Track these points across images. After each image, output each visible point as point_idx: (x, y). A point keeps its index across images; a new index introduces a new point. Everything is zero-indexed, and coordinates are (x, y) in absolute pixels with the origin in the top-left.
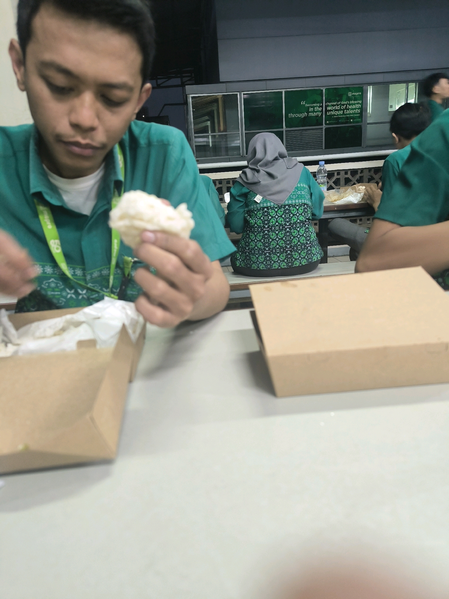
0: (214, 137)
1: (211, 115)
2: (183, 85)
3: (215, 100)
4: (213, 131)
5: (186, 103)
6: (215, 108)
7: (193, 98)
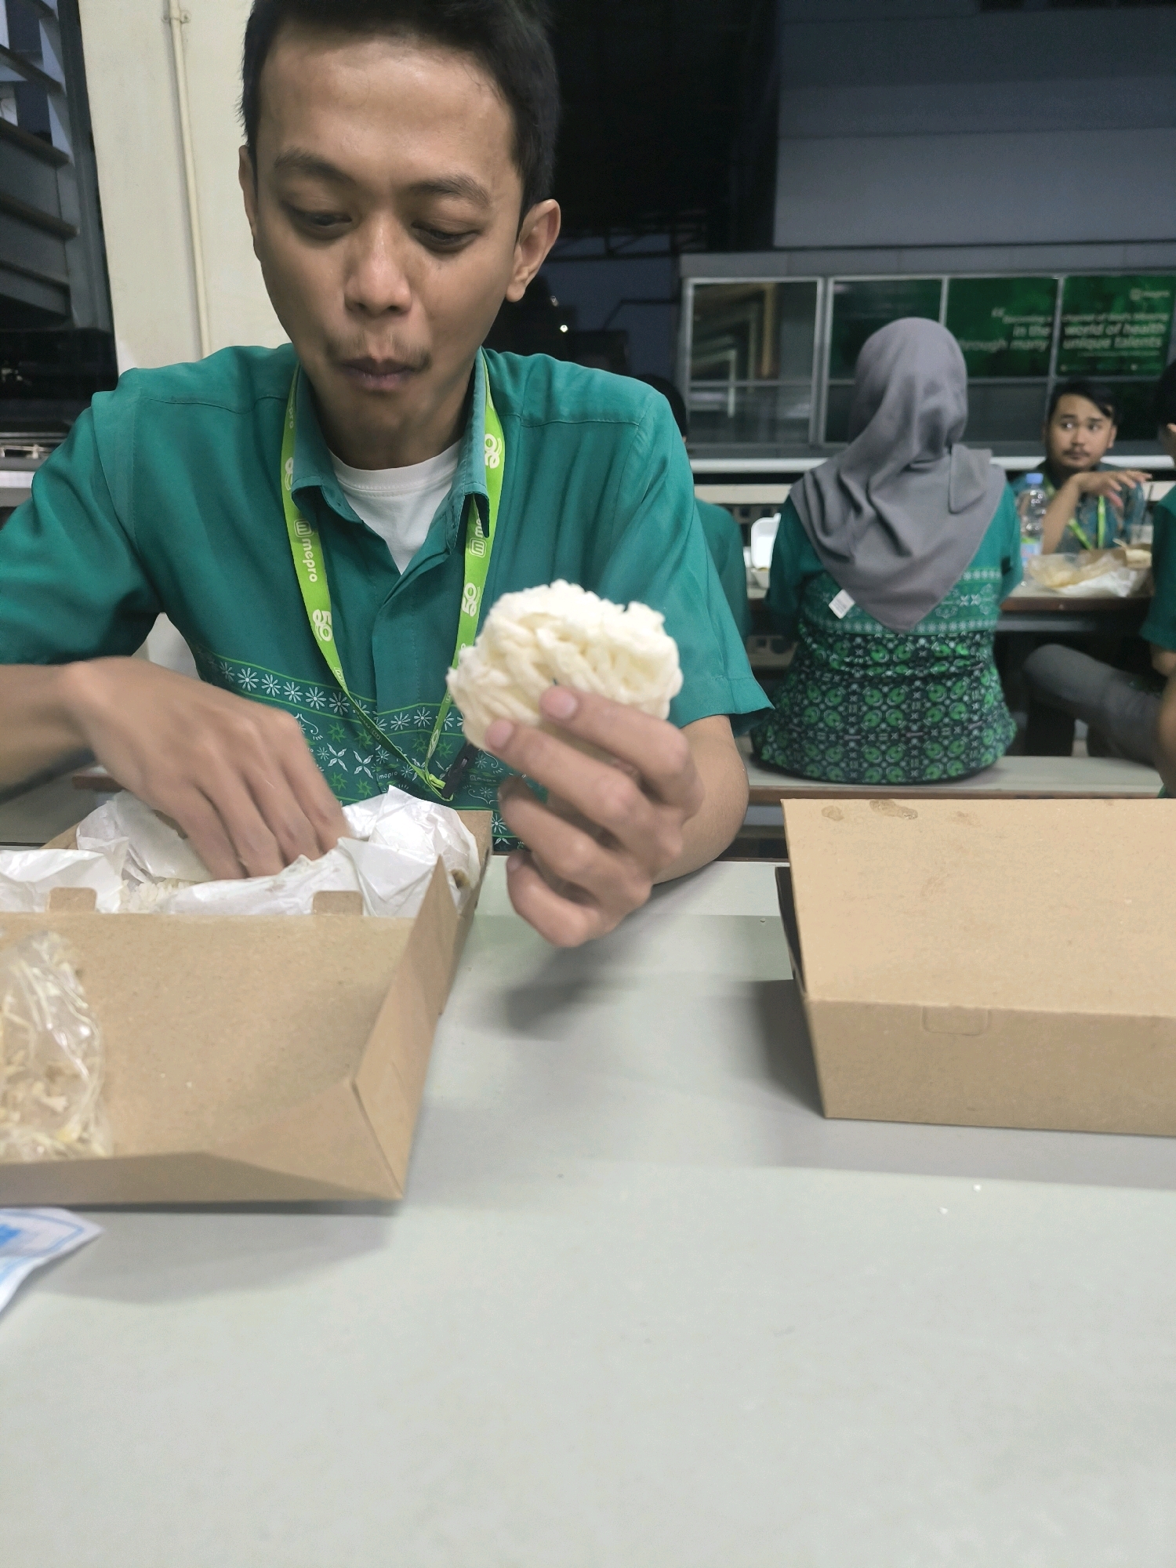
0: (741, 391)
1: (740, 334)
2: (675, 252)
3: (756, 296)
4: (742, 374)
5: (677, 299)
6: (752, 316)
7: (697, 287)
